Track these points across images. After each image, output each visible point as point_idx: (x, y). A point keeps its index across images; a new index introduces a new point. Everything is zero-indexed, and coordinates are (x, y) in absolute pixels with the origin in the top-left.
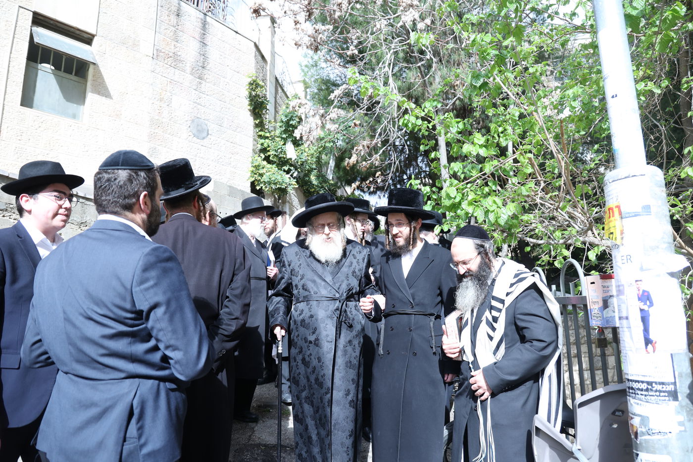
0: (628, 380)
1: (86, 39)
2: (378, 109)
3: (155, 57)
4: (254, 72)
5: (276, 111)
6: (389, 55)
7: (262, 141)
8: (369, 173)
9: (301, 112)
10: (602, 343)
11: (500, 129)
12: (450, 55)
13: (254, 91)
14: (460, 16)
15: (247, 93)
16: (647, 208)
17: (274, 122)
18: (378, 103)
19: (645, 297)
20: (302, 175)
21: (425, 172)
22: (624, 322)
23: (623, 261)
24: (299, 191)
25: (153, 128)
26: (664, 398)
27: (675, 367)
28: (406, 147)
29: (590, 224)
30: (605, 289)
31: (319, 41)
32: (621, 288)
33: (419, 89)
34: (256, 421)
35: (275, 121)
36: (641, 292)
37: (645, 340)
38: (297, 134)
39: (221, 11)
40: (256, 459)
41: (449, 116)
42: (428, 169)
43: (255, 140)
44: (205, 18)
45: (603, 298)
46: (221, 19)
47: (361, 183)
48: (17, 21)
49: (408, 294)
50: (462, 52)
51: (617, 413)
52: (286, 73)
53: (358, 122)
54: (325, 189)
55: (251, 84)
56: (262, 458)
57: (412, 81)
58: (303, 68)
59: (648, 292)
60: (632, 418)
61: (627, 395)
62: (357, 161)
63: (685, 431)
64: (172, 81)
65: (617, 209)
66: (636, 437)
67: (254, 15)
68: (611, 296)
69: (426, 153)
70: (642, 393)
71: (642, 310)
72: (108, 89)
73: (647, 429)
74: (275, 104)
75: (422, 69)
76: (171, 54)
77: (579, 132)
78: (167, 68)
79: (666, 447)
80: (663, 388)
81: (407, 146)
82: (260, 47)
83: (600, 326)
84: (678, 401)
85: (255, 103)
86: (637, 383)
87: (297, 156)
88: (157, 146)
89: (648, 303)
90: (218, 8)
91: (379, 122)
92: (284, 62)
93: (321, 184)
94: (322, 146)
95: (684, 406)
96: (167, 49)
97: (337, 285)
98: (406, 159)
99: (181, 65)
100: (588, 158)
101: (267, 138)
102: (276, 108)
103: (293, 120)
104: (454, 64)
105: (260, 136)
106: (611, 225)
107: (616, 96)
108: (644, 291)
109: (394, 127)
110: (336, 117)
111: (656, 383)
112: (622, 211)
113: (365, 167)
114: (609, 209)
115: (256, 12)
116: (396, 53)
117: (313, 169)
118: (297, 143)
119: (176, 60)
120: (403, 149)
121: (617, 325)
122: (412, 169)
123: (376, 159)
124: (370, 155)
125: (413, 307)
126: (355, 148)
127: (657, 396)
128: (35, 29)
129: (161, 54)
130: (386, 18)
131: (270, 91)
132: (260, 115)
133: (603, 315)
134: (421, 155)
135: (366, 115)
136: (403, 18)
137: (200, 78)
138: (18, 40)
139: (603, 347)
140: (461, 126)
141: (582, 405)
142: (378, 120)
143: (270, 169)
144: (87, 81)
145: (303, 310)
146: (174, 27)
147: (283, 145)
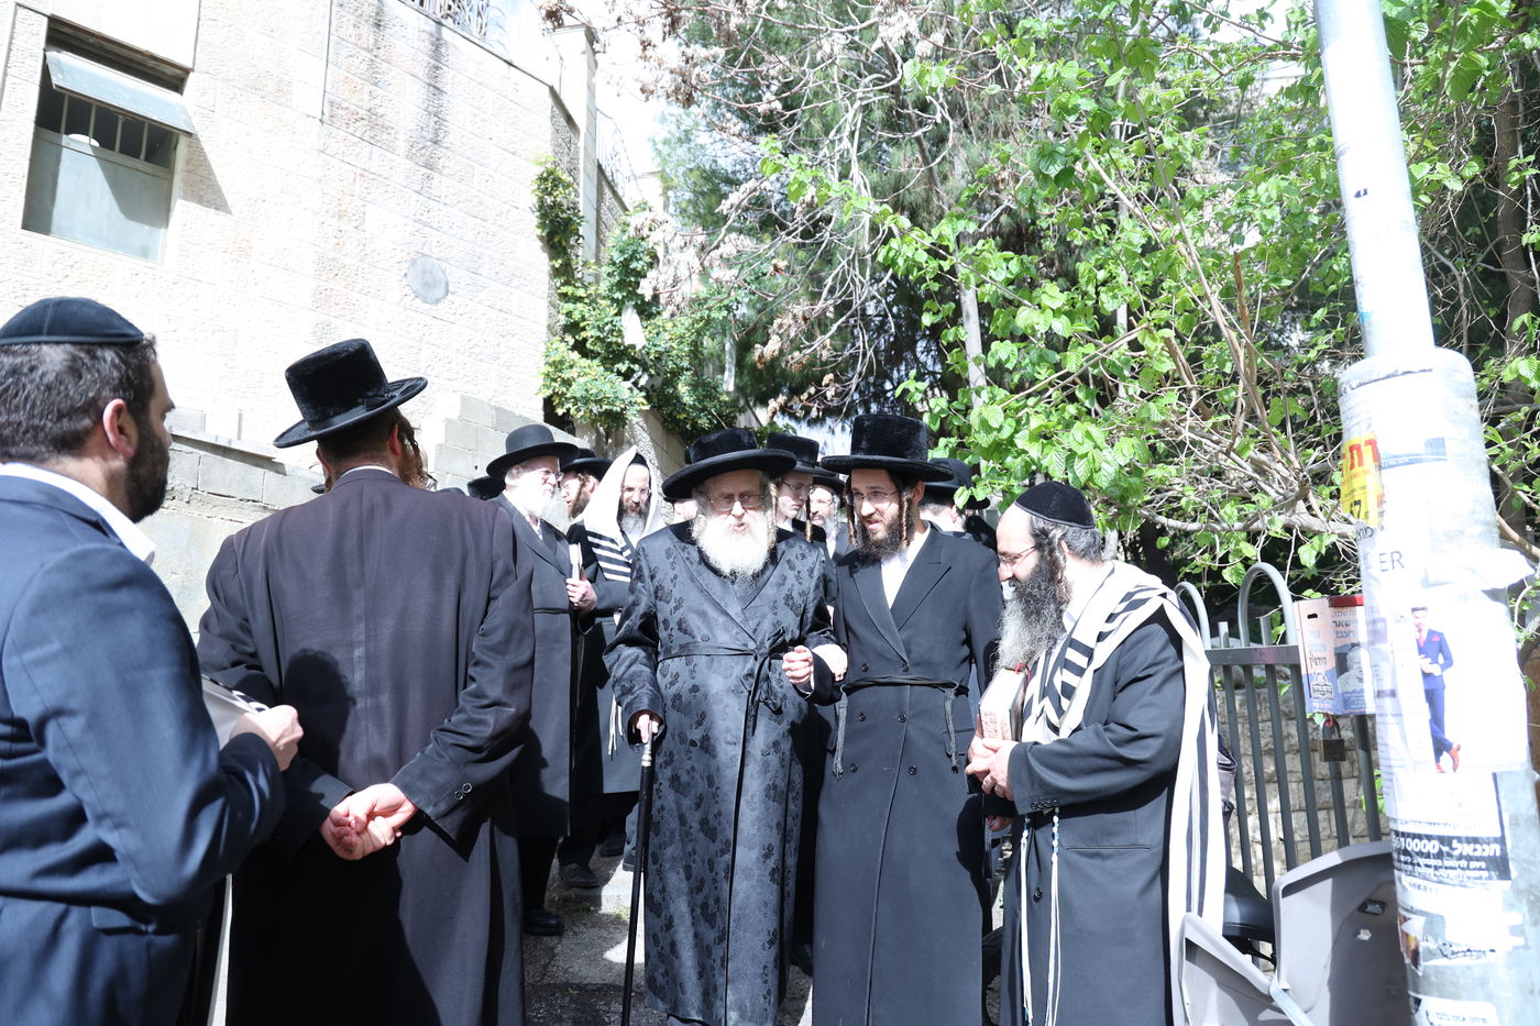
0: (1397, 833)
1: (172, 78)
2: (828, 234)
3: (326, 118)
4: (550, 154)
5: (600, 241)
6: (852, 112)
7: (570, 306)
8: (807, 377)
9: (655, 238)
10: (1335, 750)
11: (1102, 275)
12: (987, 114)
13: (550, 194)
14: (1010, 25)
15: (534, 200)
16: (1437, 446)
17: (596, 263)
18: (828, 220)
19: (1434, 646)
20: (658, 382)
21: (933, 373)
22: (1388, 701)
23: (1384, 566)
24: (651, 418)
25: (324, 278)
26: (1478, 872)
27: (1503, 802)
28: (890, 318)
29: (1302, 485)
30: (1342, 629)
31: (694, 82)
32: (1380, 626)
33: (918, 190)
34: (558, 931)
35: (598, 262)
36: (1424, 635)
37: (1434, 744)
38: (646, 289)
39: (474, 15)
40: (559, 1019)
41: (986, 247)
42: (938, 368)
43: (552, 304)
44: (439, 32)
45: (1336, 649)
46: (476, 33)
47: (789, 400)
48: (12, 37)
49: (897, 643)
50: (1014, 107)
51: (1370, 908)
52: (622, 155)
53: (782, 264)
54: (711, 413)
55: (542, 179)
56: (571, 1015)
57: (903, 170)
58: (660, 147)
59: (1441, 635)
60: (1406, 919)
61: (1394, 867)
62: (781, 350)
63: (1526, 947)
64: (366, 173)
65: (1370, 447)
66: (1415, 961)
67: (549, 24)
68: (1353, 645)
69: (936, 331)
70: (1428, 861)
71: (1426, 676)
72: (220, 191)
73: (1440, 943)
74: (598, 224)
75: (926, 145)
76: (363, 113)
77: (1277, 280)
78: (355, 144)
79: (1483, 983)
80: (1475, 850)
81: (893, 316)
82: (562, 97)
83: (1331, 713)
84: (1509, 878)
85: (551, 221)
86: (1417, 840)
87: (648, 340)
88: (332, 319)
89: (1441, 659)
90: (467, 9)
91: (830, 262)
92: (617, 131)
93: (700, 401)
94: (702, 318)
95: (1522, 891)
96: (354, 101)
97: (752, 624)
98: (891, 346)
99: (385, 136)
100: (1294, 342)
101: (580, 299)
102: (598, 232)
103: (638, 260)
104: (996, 133)
105: (564, 296)
106: (1357, 483)
107: (1366, 193)
108: (1431, 633)
109: (863, 275)
110: (734, 252)
111: (1460, 840)
112: (1381, 452)
113: (799, 362)
114: (1351, 449)
115: (553, 15)
116: (867, 109)
117: (682, 369)
118: (646, 310)
119: (373, 125)
120: (883, 323)
121: (1369, 710)
122: (903, 368)
123: (823, 345)
124: (811, 337)
125: (906, 670)
126: (777, 322)
127: (1463, 869)
128: (53, 55)
129: (340, 111)
130: (844, 30)
131: (586, 197)
132: (564, 248)
133: (1336, 688)
134: (924, 337)
135: (801, 246)
136: (884, 31)
137: (428, 166)
138: (16, 80)
139: (1335, 759)
140: (1015, 266)
141: (1290, 889)
142: (828, 259)
143: (587, 370)
144: (172, 174)
145: (677, 675)
146: (370, 51)
147: (616, 315)
